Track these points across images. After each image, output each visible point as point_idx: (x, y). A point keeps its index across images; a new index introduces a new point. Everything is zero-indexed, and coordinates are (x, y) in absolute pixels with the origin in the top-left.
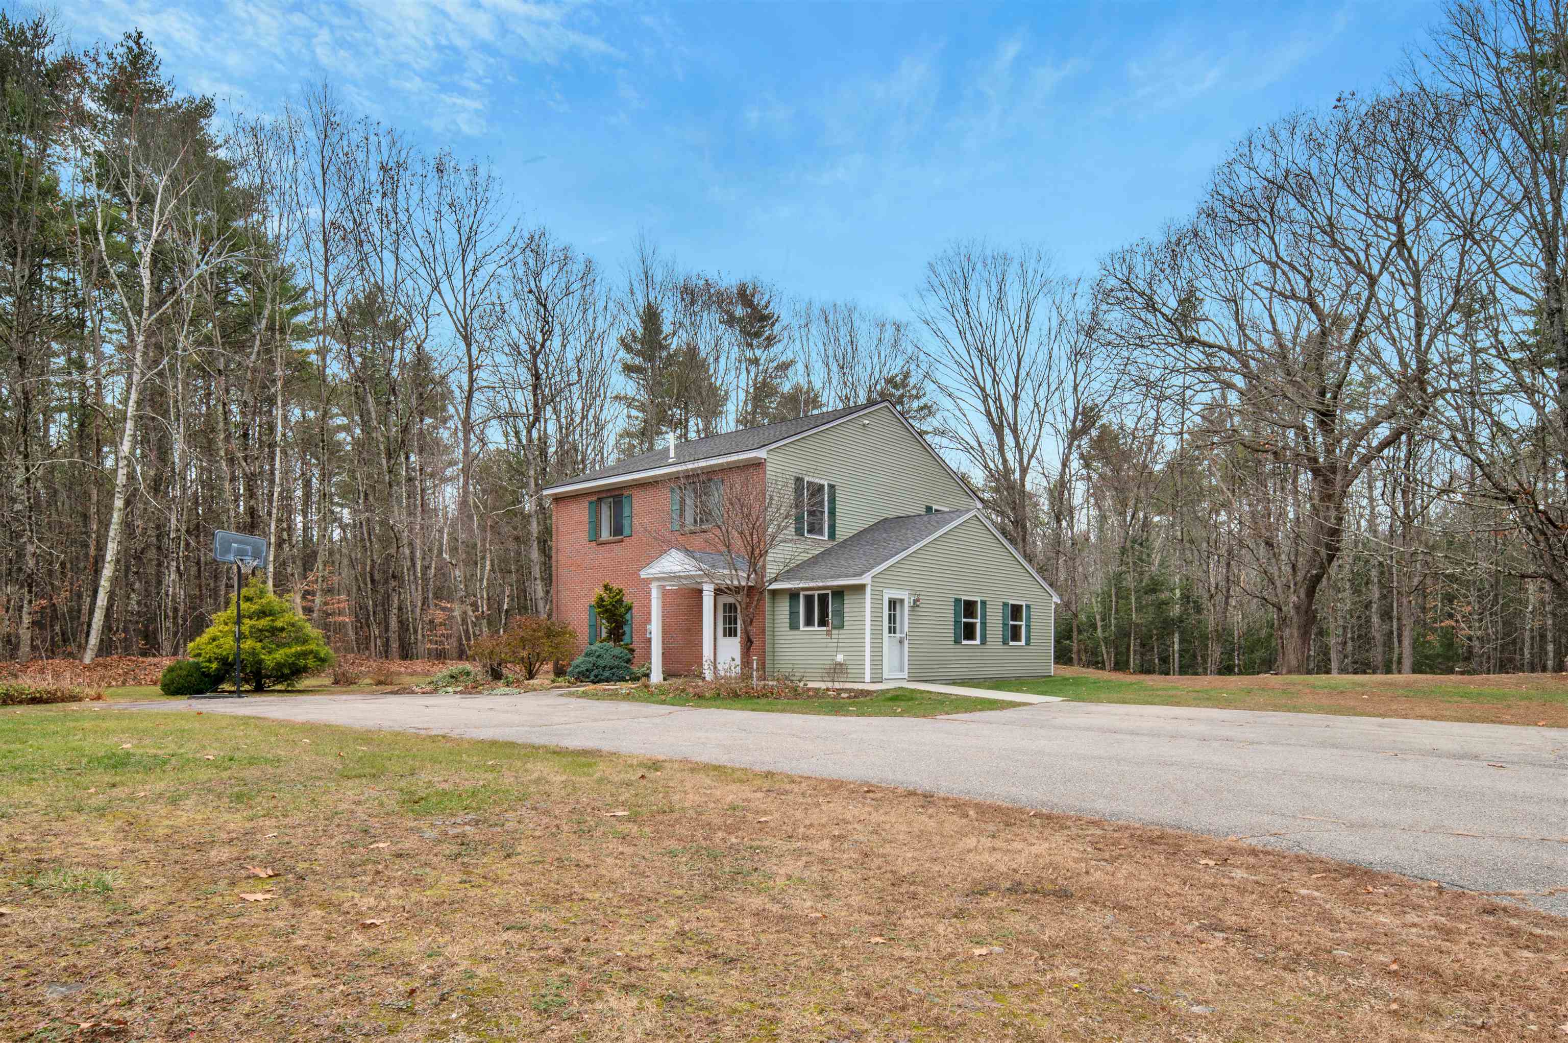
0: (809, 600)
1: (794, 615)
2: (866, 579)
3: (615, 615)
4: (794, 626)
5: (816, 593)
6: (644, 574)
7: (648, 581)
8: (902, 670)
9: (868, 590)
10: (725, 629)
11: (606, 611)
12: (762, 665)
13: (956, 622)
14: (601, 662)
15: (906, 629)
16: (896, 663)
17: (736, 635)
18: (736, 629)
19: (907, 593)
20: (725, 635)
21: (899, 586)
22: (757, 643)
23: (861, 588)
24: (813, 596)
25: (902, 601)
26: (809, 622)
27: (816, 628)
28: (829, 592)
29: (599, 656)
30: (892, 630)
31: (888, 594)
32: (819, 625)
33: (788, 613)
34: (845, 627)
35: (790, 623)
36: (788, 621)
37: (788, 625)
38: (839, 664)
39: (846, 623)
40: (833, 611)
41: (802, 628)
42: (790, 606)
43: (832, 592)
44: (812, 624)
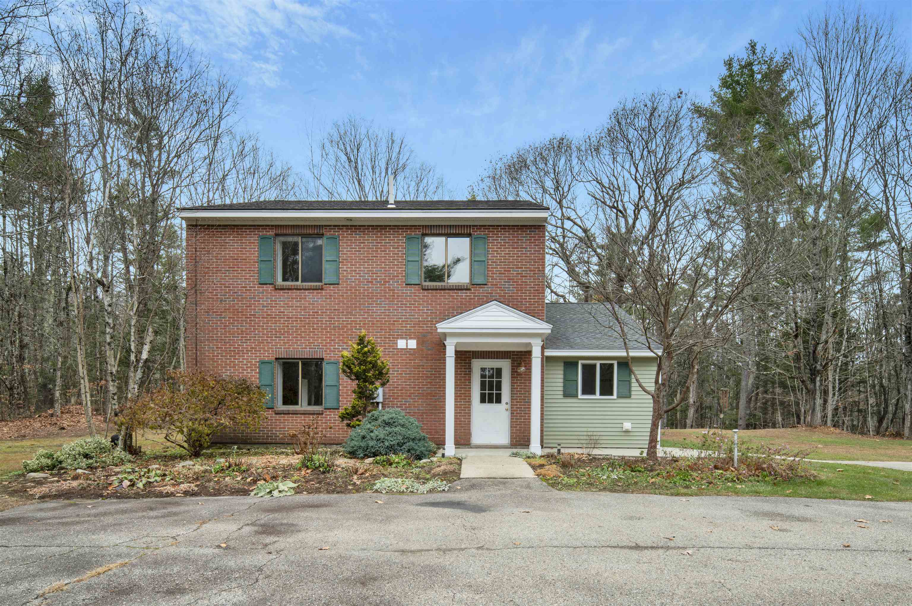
0: (589, 370)
1: (569, 383)
4: (569, 394)
5: (598, 363)
10: (482, 394)
17: (499, 401)
18: (499, 395)
20: (483, 400)
24: (594, 366)
26: (589, 391)
27: (597, 396)
32: (601, 394)
33: (562, 380)
34: (633, 397)
35: (564, 391)
36: (562, 389)
37: (562, 393)
38: (627, 431)
39: (633, 393)
40: (619, 381)
41: (580, 397)
42: (565, 375)
43: (618, 363)
44: (593, 392)
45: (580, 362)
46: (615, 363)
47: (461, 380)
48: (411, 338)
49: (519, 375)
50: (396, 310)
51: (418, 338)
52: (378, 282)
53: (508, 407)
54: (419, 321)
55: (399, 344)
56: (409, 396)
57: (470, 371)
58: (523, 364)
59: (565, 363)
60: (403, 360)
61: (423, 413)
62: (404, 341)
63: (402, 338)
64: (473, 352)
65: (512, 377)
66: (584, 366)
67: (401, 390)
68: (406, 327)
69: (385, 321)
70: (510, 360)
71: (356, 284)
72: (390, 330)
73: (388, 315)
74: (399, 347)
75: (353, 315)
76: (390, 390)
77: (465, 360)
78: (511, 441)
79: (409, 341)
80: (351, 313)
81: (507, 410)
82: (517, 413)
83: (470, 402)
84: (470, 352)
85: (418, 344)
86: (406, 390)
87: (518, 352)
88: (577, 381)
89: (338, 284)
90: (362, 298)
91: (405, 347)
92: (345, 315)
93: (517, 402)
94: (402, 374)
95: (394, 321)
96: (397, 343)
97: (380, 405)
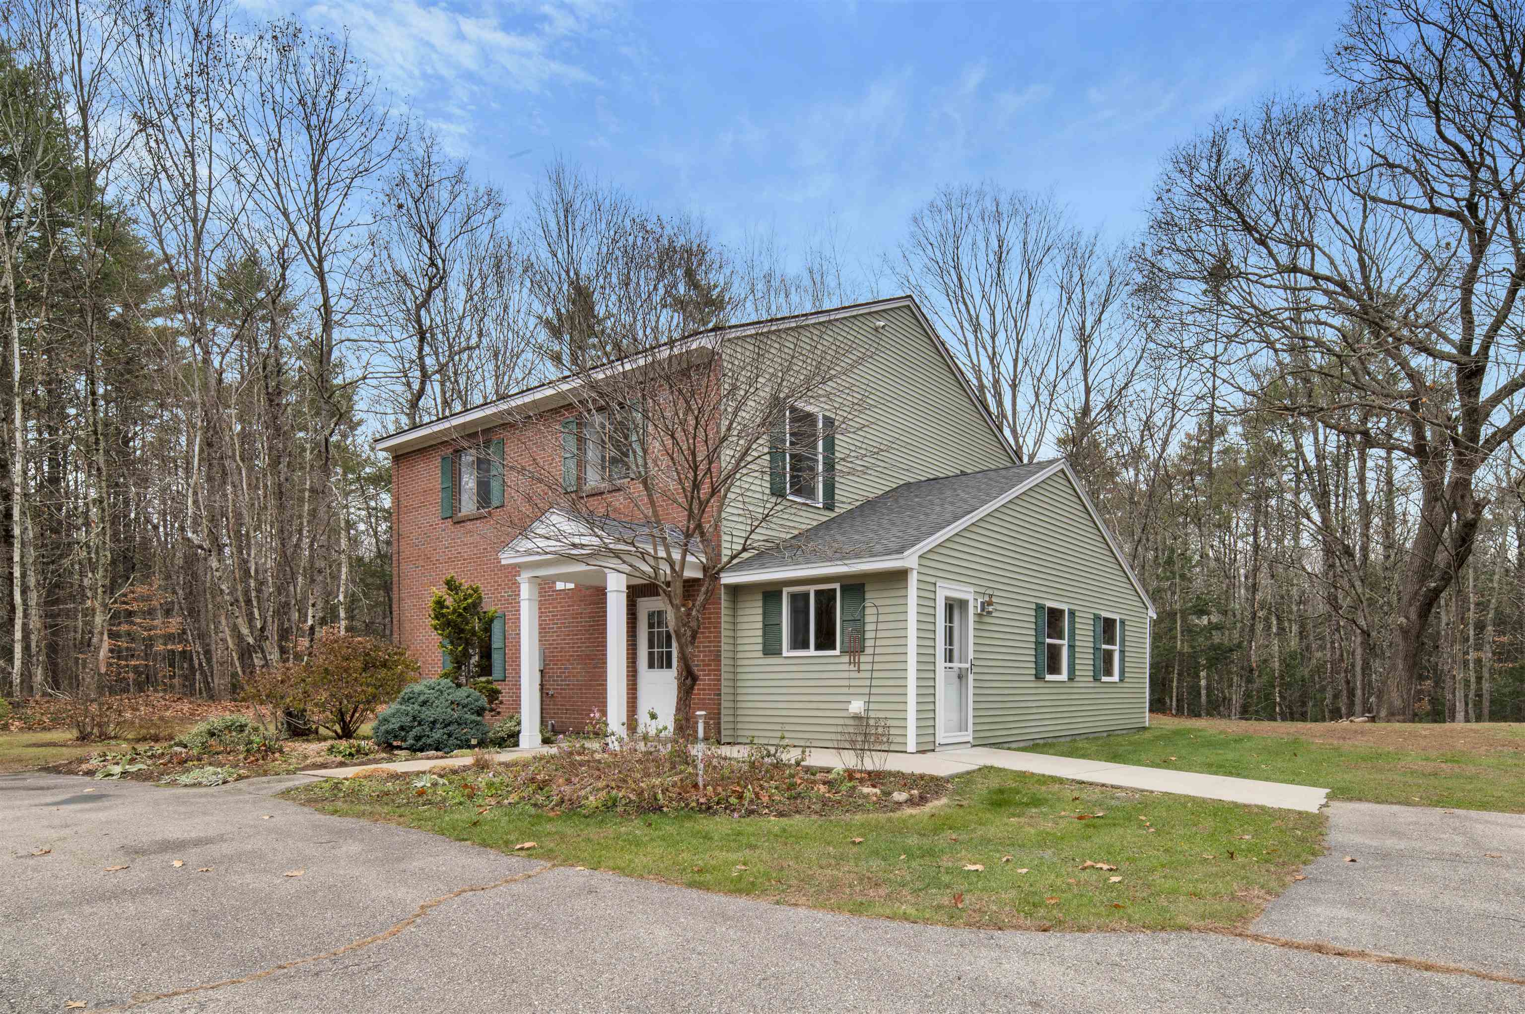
0: (799, 602)
1: (770, 630)
2: (909, 560)
3: (462, 631)
4: (771, 648)
5: (812, 589)
6: (507, 558)
7: (516, 569)
8: (963, 727)
9: (913, 580)
10: (651, 655)
11: (448, 623)
12: (714, 718)
13: (1037, 643)
14: (428, 714)
15: (971, 655)
16: (955, 716)
17: (669, 666)
18: (669, 654)
19: (971, 589)
20: (651, 666)
21: (958, 578)
22: (704, 680)
23: (899, 576)
24: (806, 596)
25: (963, 604)
26: (799, 642)
27: (812, 652)
28: (837, 586)
29: (424, 703)
30: (949, 657)
31: (945, 591)
32: (818, 647)
33: (760, 625)
34: (867, 650)
35: (765, 644)
36: (760, 640)
37: (760, 647)
39: (867, 643)
40: (843, 621)
41: (785, 654)
42: (765, 614)
43: (841, 587)
44: (805, 645)
45: (786, 591)
56: (568, 660)
59: (764, 593)
60: (562, 606)
61: (581, 685)
66: (794, 597)
67: (560, 652)
74: (557, 588)
76: (550, 653)
86: (565, 652)
88: (781, 625)
89: (503, 506)
91: (563, 588)
94: (561, 627)
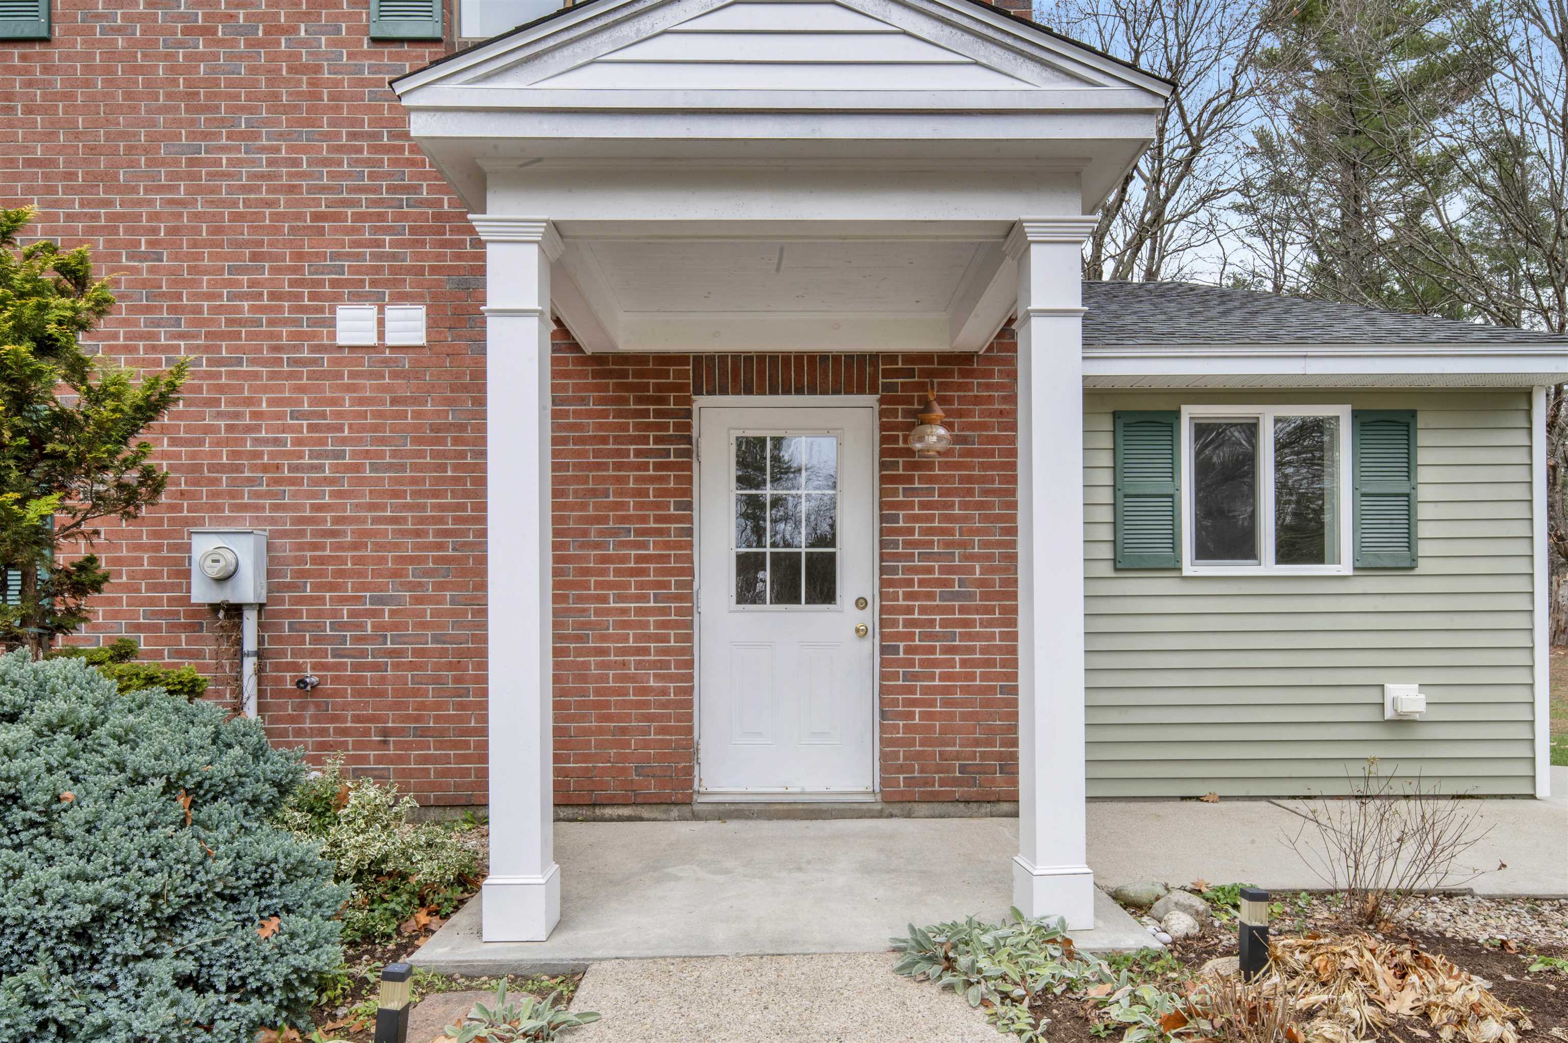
33: (1107, 496)
34: (1424, 566)
35: (1117, 543)
36: (1107, 532)
37: (1104, 551)
38: (1403, 722)
39: (1424, 548)
40: (1361, 495)
41: (1189, 567)
42: (1119, 469)
43: (1354, 412)
44: (1246, 549)
45: (1189, 413)
46: (1343, 413)
47: (643, 493)
48: (400, 298)
49: (915, 466)
50: (325, 162)
51: (435, 297)
52: (239, 31)
53: (869, 617)
54: (438, 217)
55: (340, 325)
56: (395, 574)
57: (688, 453)
58: (938, 411)
59: (1116, 415)
60: (361, 401)
61: (459, 653)
62: (369, 312)
63: (358, 298)
64: (699, 359)
65: (883, 479)
66: (1201, 429)
67: (355, 546)
68: (379, 244)
69: (275, 217)
70: (871, 399)
71: (133, 43)
72: (299, 256)
73: (292, 189)
74: (340, 341)
75: (120, 190)
76: (300, 547)
77: (663, 400)
78: (884, 782)
79: (391, 313)
80: (109, 178)
81: (861, 633)
82: (909, 650)
83: (689, 598)
84: (680, 359)
85: (432, 324)
86: (378, 547)
87: (910, 358)
88: (1173, 497)
89: (45, 40)
90: (164, 110)
91: (371, 339)
92: (82, 190)
93: (909, 596)
94: (357, 468)
95: (316, 217)
96: (332, 323)
97: (250, 622)
